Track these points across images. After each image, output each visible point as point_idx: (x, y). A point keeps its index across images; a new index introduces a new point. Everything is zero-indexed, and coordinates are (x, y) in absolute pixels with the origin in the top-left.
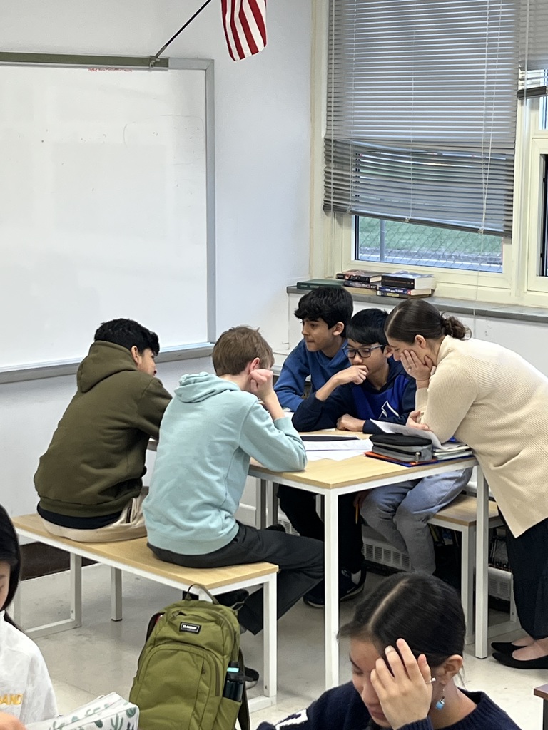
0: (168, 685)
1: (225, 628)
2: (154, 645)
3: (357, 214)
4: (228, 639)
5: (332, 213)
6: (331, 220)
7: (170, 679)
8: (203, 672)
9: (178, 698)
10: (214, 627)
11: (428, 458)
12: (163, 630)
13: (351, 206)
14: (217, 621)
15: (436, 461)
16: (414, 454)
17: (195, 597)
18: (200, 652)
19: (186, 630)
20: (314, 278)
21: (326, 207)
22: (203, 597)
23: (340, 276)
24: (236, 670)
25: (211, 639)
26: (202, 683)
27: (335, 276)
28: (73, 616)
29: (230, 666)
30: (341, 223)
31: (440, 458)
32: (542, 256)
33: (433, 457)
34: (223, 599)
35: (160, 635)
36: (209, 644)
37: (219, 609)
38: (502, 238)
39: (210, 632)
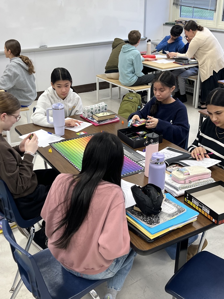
0: (126, 109)
1: (138, 98)
2: (123, 101)
3: (181, 6)
4: (138, 101)
5: (175, 5)
6: (175, 7)
7: (126, 108)
8: (133, 107)
9: (127, 112)
10: (136, 98)
11: (187, 63)
12: (125, 98)
13: (180, 3)
14: (136, 97)
15: (189, 64)
16: (184, 62)
17: (132, 92)
18: (132, 103)
19: (130, 99)
20: (170, 21)
21: (174, 4)
22: (134, 92)
23: (176, 21)
24: (140, 107)
25: (135, 101)
26: (133, 109)
27: (174, 21)
28: (110, 97)
29: (138, 106)
30: (177, 8)
31: (190, 63)
32: (223, 16)
33: (188, 63)
34: (138, 93)
35: (125, 99)
36: (134, 101)
37: (137, 95)
38: (214, 11)
39: (135, 99)
